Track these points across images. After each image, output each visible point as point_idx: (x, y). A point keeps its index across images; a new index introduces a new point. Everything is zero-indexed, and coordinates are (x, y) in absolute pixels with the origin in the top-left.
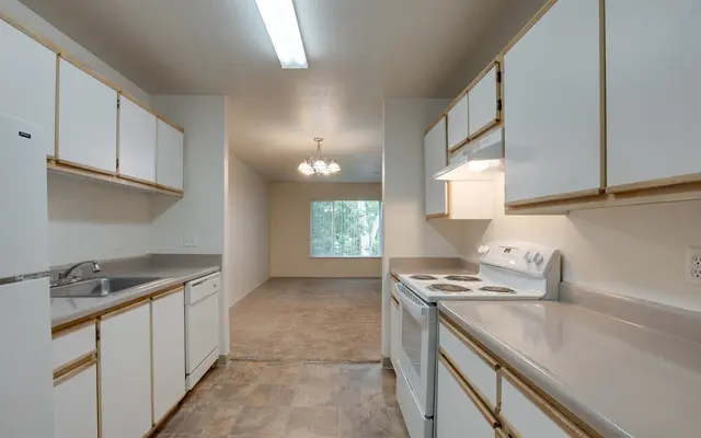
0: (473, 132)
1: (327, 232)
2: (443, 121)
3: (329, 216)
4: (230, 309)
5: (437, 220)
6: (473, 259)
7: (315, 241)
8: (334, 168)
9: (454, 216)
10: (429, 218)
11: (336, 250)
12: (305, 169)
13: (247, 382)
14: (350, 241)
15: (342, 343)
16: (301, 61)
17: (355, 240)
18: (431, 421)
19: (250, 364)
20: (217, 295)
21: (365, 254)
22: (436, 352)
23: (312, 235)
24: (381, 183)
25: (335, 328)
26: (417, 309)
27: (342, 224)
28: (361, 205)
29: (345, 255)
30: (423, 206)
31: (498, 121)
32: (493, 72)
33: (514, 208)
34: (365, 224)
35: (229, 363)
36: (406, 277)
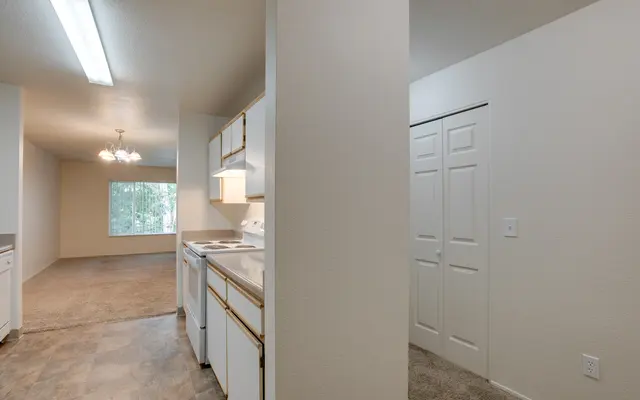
0: (234, 150)
1: (128, 211)
2: (219, 136)
3: (129, 196)
4: (24, 285)
5: (215, 203)
6: (239, 230)
7: (114, 220)
8: (135, 157)
9: (225, 201)
10: (211, 202)
11: (137, 228)
12: (106, 156)
13: (46, 347)
14: (151, 220)
15: (142, 305)
16: (108, 80)
17: (157, 219)
18: (203, 331)
19: (47, 334)
20: (9, 272)
21: (167, 231)
22: (206, 286)
23: (110, 215)
24: (175, 169)
25: (136, 294)
26: (193, 260)
27: (143, 203)
28: (164, 186)
29: (146, 233)
30: (208, 193)
31: (244, 147)
32: (242, 118)
33: (251, 198)
34: (167, 204)
35: (21, 337)
36: (191, 244)
